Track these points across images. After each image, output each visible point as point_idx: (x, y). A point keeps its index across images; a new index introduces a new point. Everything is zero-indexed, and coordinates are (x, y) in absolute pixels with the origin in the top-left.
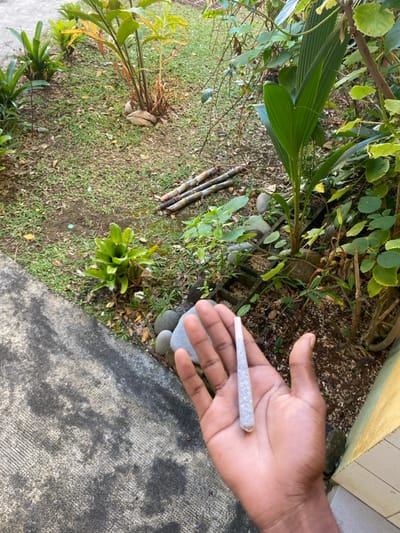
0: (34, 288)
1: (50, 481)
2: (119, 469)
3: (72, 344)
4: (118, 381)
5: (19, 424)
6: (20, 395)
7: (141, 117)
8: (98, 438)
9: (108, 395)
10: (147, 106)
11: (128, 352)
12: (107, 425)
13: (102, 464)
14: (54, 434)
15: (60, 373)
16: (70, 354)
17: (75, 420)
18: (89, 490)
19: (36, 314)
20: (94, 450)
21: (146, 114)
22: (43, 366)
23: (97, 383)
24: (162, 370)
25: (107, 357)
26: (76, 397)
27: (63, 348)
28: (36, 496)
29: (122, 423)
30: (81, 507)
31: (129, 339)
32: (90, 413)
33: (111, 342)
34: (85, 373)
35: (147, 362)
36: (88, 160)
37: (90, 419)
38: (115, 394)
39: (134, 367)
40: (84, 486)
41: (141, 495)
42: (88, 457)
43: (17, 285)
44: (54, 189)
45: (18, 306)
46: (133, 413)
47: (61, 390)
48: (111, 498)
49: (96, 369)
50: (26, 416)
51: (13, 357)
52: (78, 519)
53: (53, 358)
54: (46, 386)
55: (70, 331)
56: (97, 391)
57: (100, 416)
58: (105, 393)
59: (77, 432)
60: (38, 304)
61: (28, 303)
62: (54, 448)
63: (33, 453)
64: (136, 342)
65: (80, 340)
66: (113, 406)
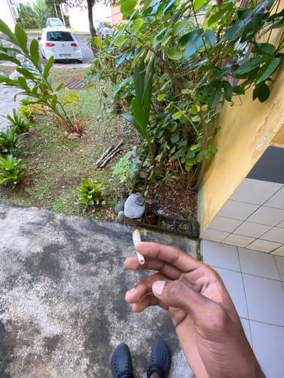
0: (59, 217)
1: (100, 287)
2: (125, 270)
3: (85, 232)
4: (110, 237)
5: (77, 272)
6: (72, 260)
7: (73, 136)
8: (112, 262)
9: (108, 244)
11: (109, 225)
12: (113, 256)
13: (117, 271)
14: (93, 269)
15: (85, 245)
16: (86, 236)
17: (100, 259)
18: (117, 283)
19: (64, 226)
20: (112, 268)
21: (75, 134)
22: (76, 245)
23: (102, 242)
24: (125, 226)
25: (102, 231)
26: (96, 251)
27: (82, 235)
28: (97, 295)
29: (118, 252)
30: (117, 290)
31: (107, 220)
32: (104, 254)
33: (101, 224)
34: (95, 240)
35: (118, 226)
36: (59, 159)
37: (105, 257)
38: (111, 243)
39: (114, 230)
40: (114, 282)
41: (138, 275)
42: (111, 271)
43: (51, 218)
44: (49, 175)
45: (55, 226)
46: (121, 246)
47: (88, 251)
48: (126, 282)
49: (99, 237)
50: (78, 267)
51: (63, 247)
52: (117, 295)
53: (79, 240)
54: (81, 252)
55: (82, 227)
56: (103, 245)
57: (108, 253)
58: (107, 244)
59: (102, 264)
60: (63, 222)
61: (59, 223)
62: (96, 274)
63: (88, 281)
64: (110, 220)
65: (88, 228)
66: (112, 248)
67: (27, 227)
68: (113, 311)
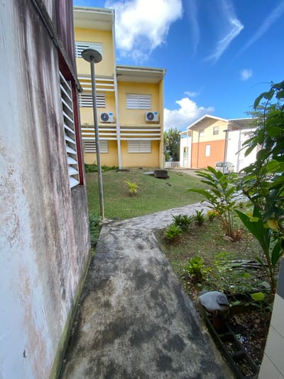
0: (169, 268)
1: (144, 315)
2: (163, 327)
3: (171, 286)
4: (178, 303)
5: (145, 296)
6: (150, 289)
7: (228, 238)
8: (163, 314)
9: (173, 305)
10: (231, 235)
11: (187, 298)
12: (167, 313)
13: (159, 321)
14: (152, 304)
15: (163, 291)
16: (168, 288)
17: (159, 305)
18: (152, 325)
19: (166, 274)
20: (160, 317)
21: (230, 238)
22: (160, 287)
23: (172, 300)
24: (195, 310)
25: (179, 295)
26: (164, 299)
27: (168, 285)
28: (138, 315)
29: (173, 316)
30: (147, 328)
31: (189, 295)
32: (165, 306)
33: (183, 292)
34: (170, 295)
35: (191, 305)
36: (203, 244)
37: (164, 308)
38: (175, 306)
39: (186, 303)
40: (151, 323)
41: (166, 340)
42: (157, 317)
43: (166, 265)
44: (188, 248)
45: (163, 269)
46: (178, 315)
47: (161, 295)
48: (156, 333)
49: (173, 296)
50: (148, 295)
51: (154, 280)
52: (144, 330)
53: (164, 286)
54: (157, 292)
55: (172, 282)
56: (170, 302)
57: (167, 309)
58: (173, 304)
59: (158, 308)
60: (168, 271)
61: (165, 270)
62: (150, 308)
63: (144, 305)
64: (191, 297)
65: (173, 286)
66: (173, 309)
67: (154, 260)
68: (133, 332)
